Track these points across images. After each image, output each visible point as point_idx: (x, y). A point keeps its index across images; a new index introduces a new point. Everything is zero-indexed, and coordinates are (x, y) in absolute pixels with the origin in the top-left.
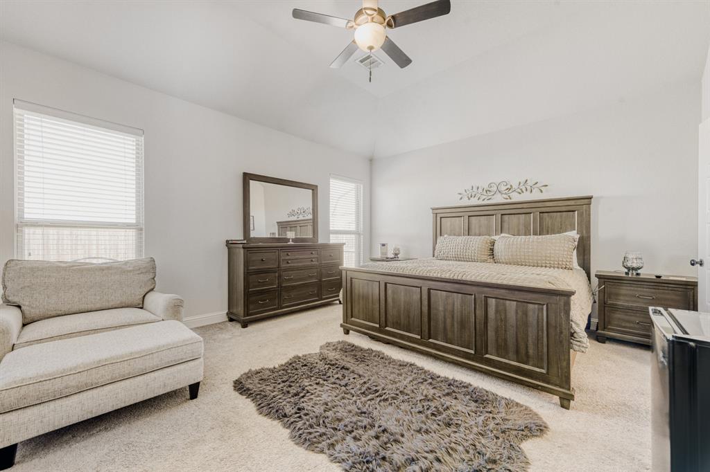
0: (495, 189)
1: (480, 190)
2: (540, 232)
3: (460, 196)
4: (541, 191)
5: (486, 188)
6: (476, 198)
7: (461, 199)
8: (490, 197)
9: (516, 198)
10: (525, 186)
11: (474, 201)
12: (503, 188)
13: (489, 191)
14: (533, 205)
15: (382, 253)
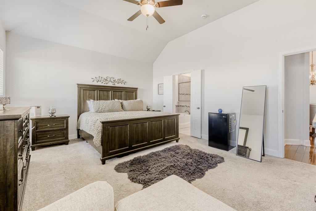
0: (109, 80)
1: (103, 79)
2: (126, 98)
3: (93, 80)
4: (125, 84)
5: (105, 78)
6: (101, 82)
7: (93, 81)
8: (107, 83)
9: (117, 85)
10: (120, 81)
11: (99, 84)
12: (112, 80)
13: (107, 80)
14: (124, 89)
15: (37, 114)
